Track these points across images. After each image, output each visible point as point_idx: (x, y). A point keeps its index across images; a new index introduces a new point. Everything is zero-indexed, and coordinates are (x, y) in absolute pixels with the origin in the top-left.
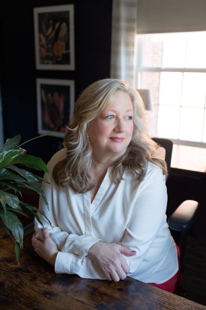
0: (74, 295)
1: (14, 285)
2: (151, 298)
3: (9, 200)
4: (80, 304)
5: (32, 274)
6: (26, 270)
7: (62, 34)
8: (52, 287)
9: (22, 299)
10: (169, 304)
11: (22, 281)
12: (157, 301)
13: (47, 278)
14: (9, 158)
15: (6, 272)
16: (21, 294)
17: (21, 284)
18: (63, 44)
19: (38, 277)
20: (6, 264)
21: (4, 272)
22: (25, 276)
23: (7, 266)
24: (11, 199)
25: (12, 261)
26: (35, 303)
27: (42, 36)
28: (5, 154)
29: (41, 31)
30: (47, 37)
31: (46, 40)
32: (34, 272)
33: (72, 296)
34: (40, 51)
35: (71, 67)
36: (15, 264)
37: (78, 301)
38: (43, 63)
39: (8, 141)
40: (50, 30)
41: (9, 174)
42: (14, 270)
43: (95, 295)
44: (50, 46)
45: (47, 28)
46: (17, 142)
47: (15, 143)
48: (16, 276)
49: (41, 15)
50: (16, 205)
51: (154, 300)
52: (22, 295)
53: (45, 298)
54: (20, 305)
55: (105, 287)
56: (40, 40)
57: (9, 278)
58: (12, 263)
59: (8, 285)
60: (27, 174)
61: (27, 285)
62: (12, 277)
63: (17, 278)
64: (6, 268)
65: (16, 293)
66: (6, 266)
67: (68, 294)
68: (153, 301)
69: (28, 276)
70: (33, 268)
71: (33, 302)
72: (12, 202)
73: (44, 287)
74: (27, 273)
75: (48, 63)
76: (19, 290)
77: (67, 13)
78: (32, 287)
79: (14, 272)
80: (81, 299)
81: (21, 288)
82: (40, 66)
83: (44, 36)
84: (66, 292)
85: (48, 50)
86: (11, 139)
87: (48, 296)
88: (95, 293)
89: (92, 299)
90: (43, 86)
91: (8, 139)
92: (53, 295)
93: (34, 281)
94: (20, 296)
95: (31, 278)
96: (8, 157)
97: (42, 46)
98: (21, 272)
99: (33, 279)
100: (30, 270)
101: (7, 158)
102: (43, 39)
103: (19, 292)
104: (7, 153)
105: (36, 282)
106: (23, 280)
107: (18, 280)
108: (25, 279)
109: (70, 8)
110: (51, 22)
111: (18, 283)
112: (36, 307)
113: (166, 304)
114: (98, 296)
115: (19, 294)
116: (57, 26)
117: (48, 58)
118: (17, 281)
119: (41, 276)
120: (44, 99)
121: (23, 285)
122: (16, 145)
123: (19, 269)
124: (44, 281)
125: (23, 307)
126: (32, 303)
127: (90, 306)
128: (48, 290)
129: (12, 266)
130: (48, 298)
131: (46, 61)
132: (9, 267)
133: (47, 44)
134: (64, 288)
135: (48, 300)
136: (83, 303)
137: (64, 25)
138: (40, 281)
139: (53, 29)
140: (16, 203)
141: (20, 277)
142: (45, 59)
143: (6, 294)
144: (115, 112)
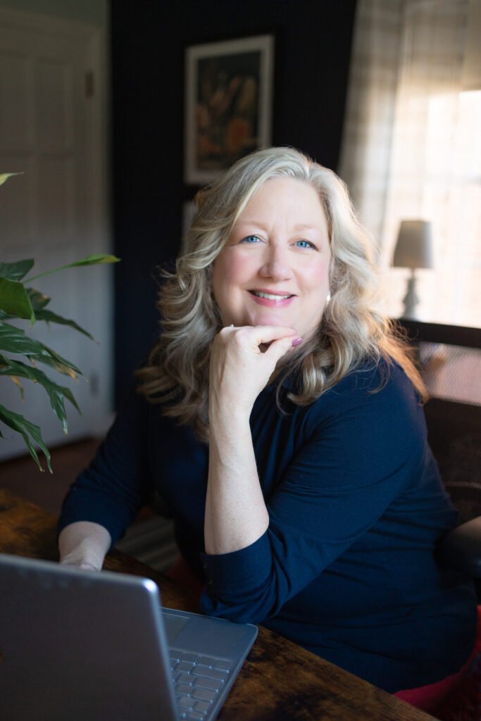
7: (245, 101)
18: (246, 124)
29: (201, 98)
30: (215, 111)
34: (197, 142)
38: (199, 168)
40: (219, 95)
44: (217, 129)
49: (203, 64)
56: (198, 118)
77: (256, 56)
82: (194, 176)
83: (210, 109)
85: (213, 139)
97: (201, 131)
102: (208, 116)
109: (263, 45)
110: (222, 76)
116: (234, 84)
117: (210, 156)
133: (213, 126)
137: (249, 83)
139: (226, 92)
142: (206, 159)
144: (264, 228)
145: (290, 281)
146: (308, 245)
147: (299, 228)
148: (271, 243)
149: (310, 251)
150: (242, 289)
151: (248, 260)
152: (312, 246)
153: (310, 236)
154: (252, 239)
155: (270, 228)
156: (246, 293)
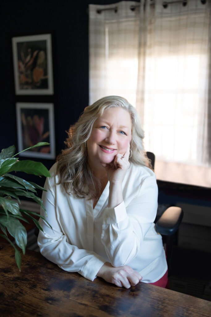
0: (76, 298)
1: (13, 293)
2: (151, 295)
3: (10, 206)
4: (83, 307)
5: (31, 282)
6: (24, 278)
7: (40, 61)
8: (53, 292)
9: (24, 307)
10: (170, 300)
11: (21, 289)
12: (158, 298)
13: (47, 284)
14: (6, 167)
15: (4, 282)
16: (22, 302)
17: (21, 293)
18: (41, 70)
19: (38, 284)
20: (4, 274)
21: (2, 282)
22: (24, 284)
23: (5, 276)
24: (11, 206)
25: (10, 272)
26: (38, 310)
27: (21, 64)
28: (2, 163)
29: (20, 58)
30: (26, 64)
31: (25, 67)
32: (33, 280)
33: (74, 300)
34: (20, 77)
35: (50, 91)
36: (13, 274)
37: (81, 304)
38: (22, 88)
39: (3, 151)
40: (29, 58)
41: (6, 182)
42: (12, 279)
43: (97, 297)
44: (29, 72)
45: (26, 56)
46: (12, 152)
47: (10, 153)
48: (15, 285)
49: (19, 45)
50: (16, 211)
51: (155, 298)
52: (24, 303)
53: (48, 304)
54: (22, 312)
55: (105, 289)
56: (19, 67)
57: (8, 288)
58: (9, 273)
59: (8, 294)
60: (25, 182)
61: (28, 293)
62: (11, 286)
63: (16, 287)
64: (3, 278)
65: (17, 301)
66: (3, 276)
67: (71, 299)
68: (153, 298)
69: (27, 284)
70: (31, 277)
71: (35, 308)
72: (12, 208)
73: (44, 293)
74: (26, 282)
75: (27, 89)
76: (19, 298)
77: (45, 42)
78: (33, 295)
79: (12, 282)
80: (83, 302)
81: (21, 297)
82: (19, 91)
83: (23, 63)
84: (68, 297)
85: (27, 76)
86: (6, 149)
87: (50, 302)
88: (96, 295)
89: (95, 302)
90: (23, 110)
91: (3, 150)
92: (55, 300)
93: (34, 288)
94: (22, 304)
95: (31, 286)
96: (6, 165)
98: (19, 281)
99: (33, 287)
100: (28, 278)
101: (4, 166)
102: (22, 67)
103: (20, 300)
104: (4, 161)
105: (36, 289)
106: (23, 288)
107: (18, 288)
108: (24, 287)
109: (47, 38)
110: (29, 50)
111: (18, 292)
112: (39, 313)
113: (166, 300)
114: (100, 298)
115: (20, 302)
116: (35, 53)
117: (27, 83)
118: (17, 290)
119: (41, 284)
120: (25, 122)
121: (23, 293)
122: (11, 155)
123: (18, 278)
124: (44, 288)
125: (26, 314)
126: (35, 310)
127: (94, 308)
128: (50, 296)
129: (10, 276)
130: (51, 304)
131: (25, 87)
132: (6, 277)
133: (26, 70)
134: (65, 292)
135: (51, 305)
136: (86, 305)
138: (40, 288)
139: (32, 57)
140: (16, 209)
141: (19, 286)
142: (24, 85)
143: (7, 303)
144: (109, 124)
145: (115, 145)
146: (123, 133)
147: (121, 127)
148: (110, 130)
149: (124, 135)
150: (97, 144)
151: (102, 134)
152: (125, 134)
153: (125, 130)
154: (104, 127)
155: (111, 125)
156: (98, 146)
